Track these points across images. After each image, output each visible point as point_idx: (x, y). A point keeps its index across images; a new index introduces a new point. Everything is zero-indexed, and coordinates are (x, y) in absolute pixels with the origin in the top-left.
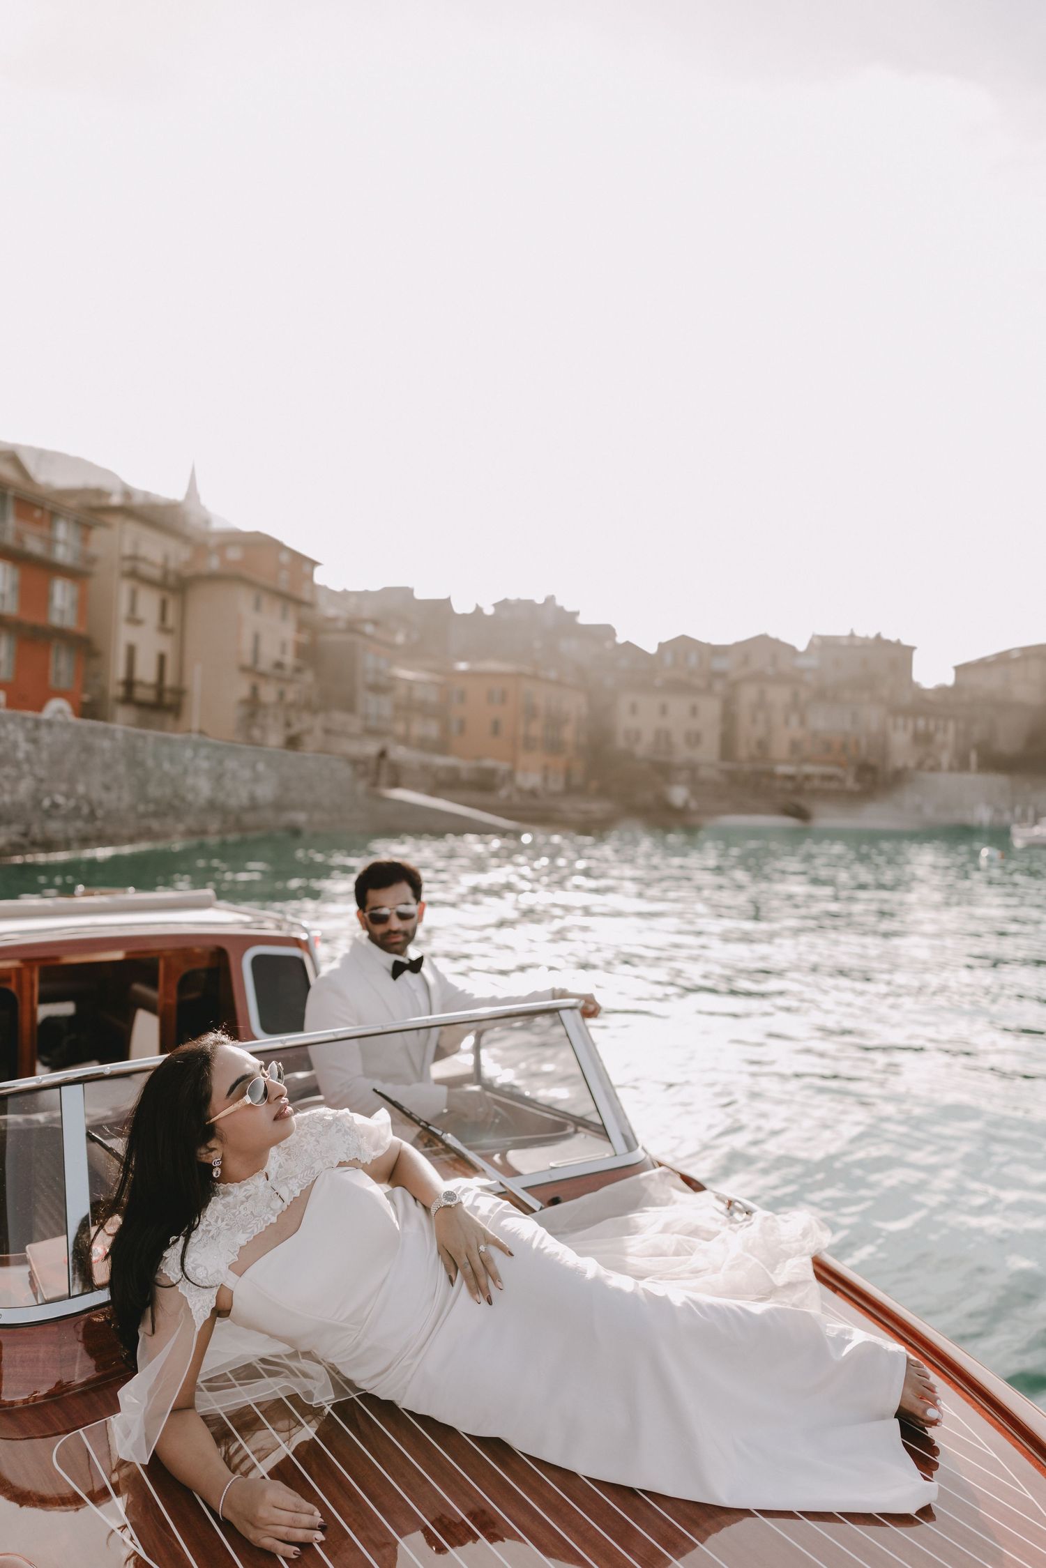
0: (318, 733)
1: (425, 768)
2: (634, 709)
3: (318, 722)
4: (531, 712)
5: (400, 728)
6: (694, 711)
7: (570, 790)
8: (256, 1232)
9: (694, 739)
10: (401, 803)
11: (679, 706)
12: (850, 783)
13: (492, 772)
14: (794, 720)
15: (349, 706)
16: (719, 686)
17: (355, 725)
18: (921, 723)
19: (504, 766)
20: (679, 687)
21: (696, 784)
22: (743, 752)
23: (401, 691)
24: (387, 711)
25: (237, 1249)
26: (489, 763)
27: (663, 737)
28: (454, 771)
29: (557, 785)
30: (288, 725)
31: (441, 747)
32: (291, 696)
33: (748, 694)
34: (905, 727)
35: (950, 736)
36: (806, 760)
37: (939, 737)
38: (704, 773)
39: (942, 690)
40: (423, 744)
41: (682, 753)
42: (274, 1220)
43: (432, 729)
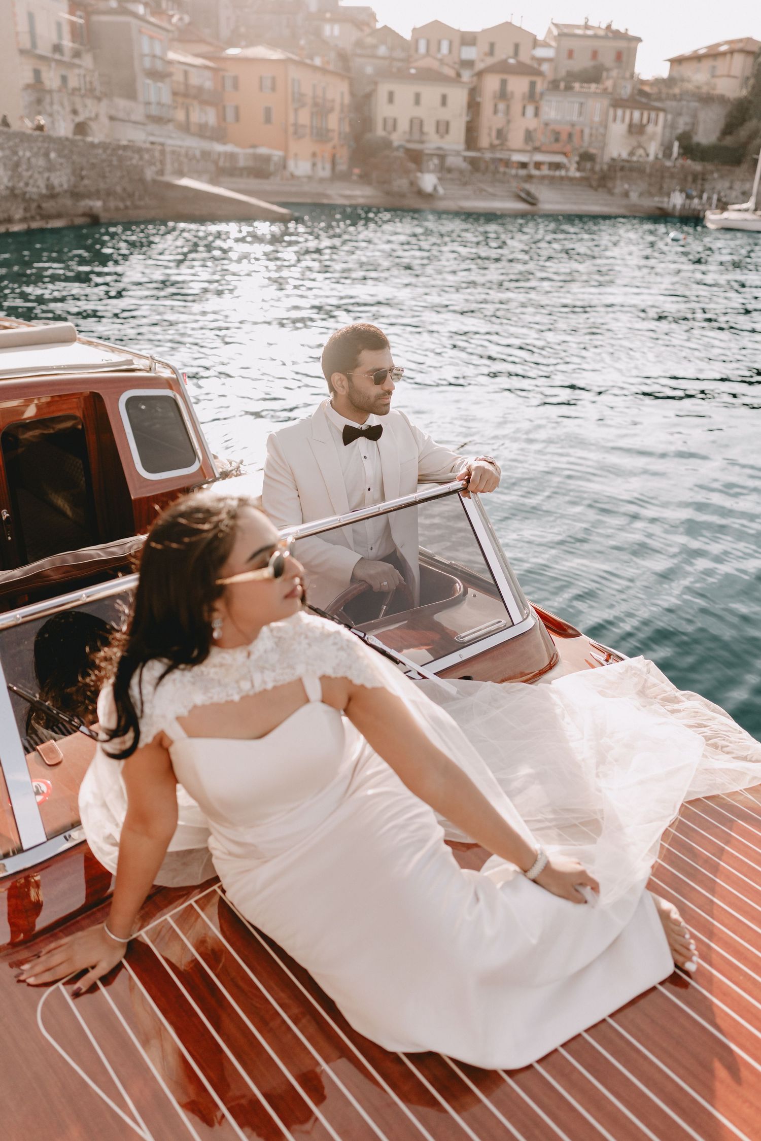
0: (104, 120)
1: (206, 155)
2: (391, 98)
3: (103, 108)
4: (299, 100)
5: (180, 115)
6: (444, 100)
7: (337, 176)
8: (216, 699)
9: (443, 128)
10: (186, 188)
11: (431, 94)
12: (574, 173)
13: (267, 159)
14: (530, 110)
15: (131, 93)
16: (466, 76)
17: (138, 113)
18: (637, 114)
19: (277, 154)
20: (429, 76)
21: (444, 170)
22: (484, 141)
23: (179, 77)
24: (166, 98)
25: (190, 706)
26: (263, 150)
27: (417, 124)
28: (232, 156)
29: (324, 172)
30: (75, 112)
31: (219, 135)
32: (73, 82)
33: (491, 84)
34: (623, 120)
35: (659, 129)
36: (537, 149)
37: (650, 129)
38: (451, 161)
39: (658, 82)
40: (203, 132)
41: (433, 142)
42: (236, 698)
43: (210, 117)
